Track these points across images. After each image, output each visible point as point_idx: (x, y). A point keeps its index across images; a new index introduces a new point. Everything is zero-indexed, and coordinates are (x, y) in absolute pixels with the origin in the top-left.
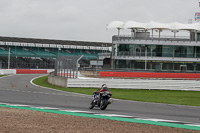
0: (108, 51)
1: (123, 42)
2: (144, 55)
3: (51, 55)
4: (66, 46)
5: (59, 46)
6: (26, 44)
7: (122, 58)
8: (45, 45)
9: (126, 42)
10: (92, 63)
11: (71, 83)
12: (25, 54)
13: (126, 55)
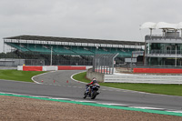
0: (141, 50)
1: (155, 41)
2: (174, 53)
3: (90, 53)
4: (103, 45)
5: (97, 45)
6: (66, 43)
7: (154, 56)
8: (83, 44)
9: (158, 41)
10: (127, 60)
11: (107, 78)
12: (66, 52)
13: (158, 53)
